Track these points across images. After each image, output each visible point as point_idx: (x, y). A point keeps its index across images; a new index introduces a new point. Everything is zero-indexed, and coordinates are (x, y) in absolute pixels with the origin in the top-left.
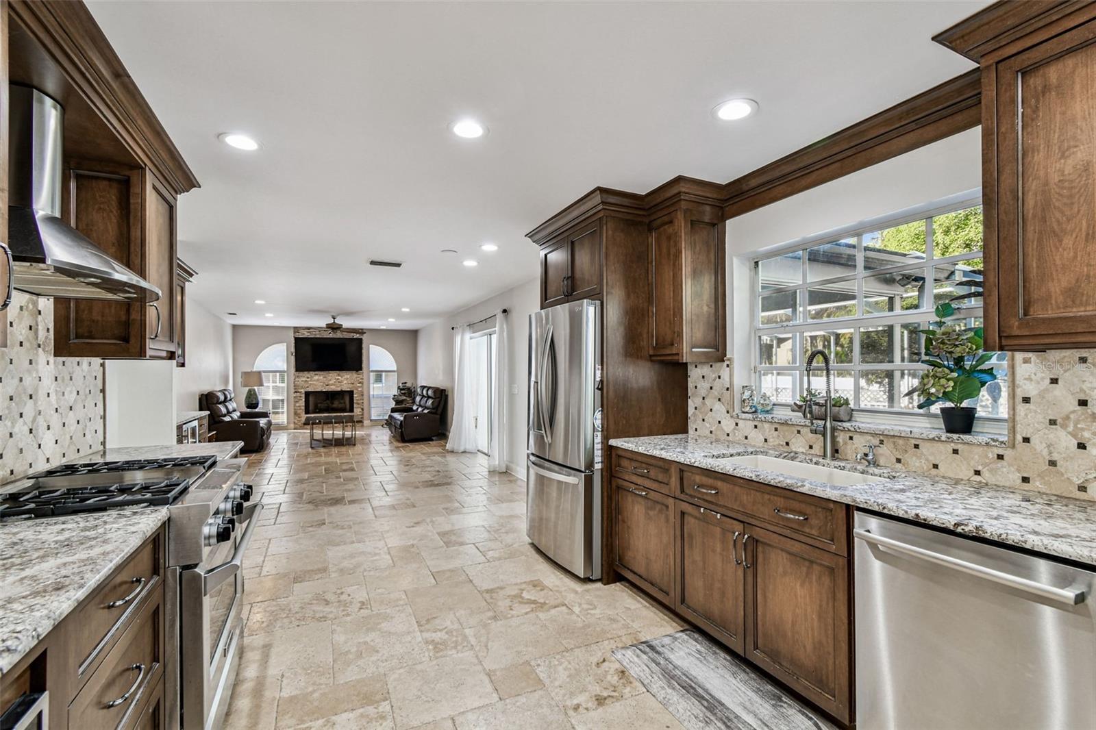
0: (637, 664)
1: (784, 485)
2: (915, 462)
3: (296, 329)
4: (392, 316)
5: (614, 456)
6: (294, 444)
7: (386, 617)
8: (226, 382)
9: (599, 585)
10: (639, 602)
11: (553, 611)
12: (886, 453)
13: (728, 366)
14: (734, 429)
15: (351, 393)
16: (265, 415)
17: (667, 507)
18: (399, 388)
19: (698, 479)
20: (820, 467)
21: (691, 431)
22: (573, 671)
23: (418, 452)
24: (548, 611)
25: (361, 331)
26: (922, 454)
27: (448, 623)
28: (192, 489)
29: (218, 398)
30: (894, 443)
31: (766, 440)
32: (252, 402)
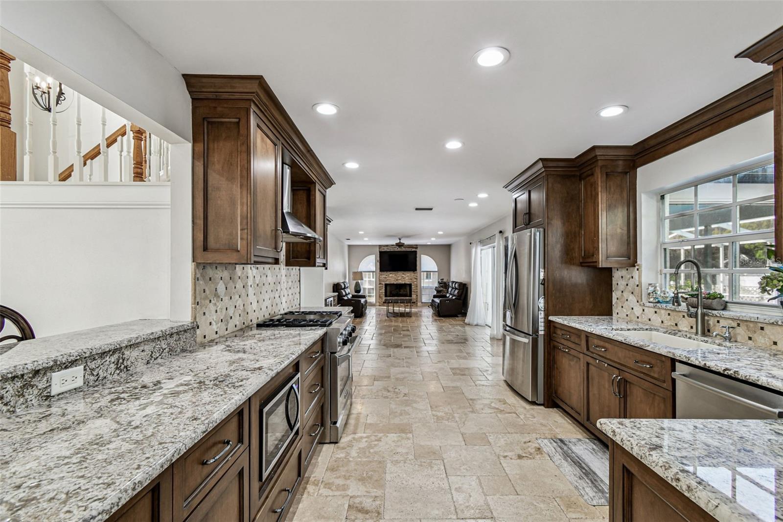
0: (548, 447)
1: (638, 345)
2: (761, 340)
3: (380, 246)
4: (433, 237)
5: (552, 327)
6: (378, 315)
7: (416, 402)
8: (345, 278)
9: (542, 407)
10: (565, 420)
11: (507, 415)
12: (742, 333)
13: (638, 269)
14: (642, 313)
15: (410, 285)
16: (364, 297)
17: (580, 359)
18: (439, 282)
19: (596, 342)
20: (692, 340)
21: (614, 315)
22: (509, 442)
23: (448, 323)
24: (505, 414)
25: (416, 246)
26: (766, 334)
27: (447, 409)
28: (333, 323)
29: (341, 286)
30: (747, 326)
31: (662, 322)
32: (358, 290)
